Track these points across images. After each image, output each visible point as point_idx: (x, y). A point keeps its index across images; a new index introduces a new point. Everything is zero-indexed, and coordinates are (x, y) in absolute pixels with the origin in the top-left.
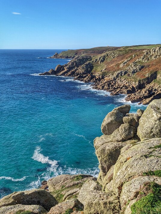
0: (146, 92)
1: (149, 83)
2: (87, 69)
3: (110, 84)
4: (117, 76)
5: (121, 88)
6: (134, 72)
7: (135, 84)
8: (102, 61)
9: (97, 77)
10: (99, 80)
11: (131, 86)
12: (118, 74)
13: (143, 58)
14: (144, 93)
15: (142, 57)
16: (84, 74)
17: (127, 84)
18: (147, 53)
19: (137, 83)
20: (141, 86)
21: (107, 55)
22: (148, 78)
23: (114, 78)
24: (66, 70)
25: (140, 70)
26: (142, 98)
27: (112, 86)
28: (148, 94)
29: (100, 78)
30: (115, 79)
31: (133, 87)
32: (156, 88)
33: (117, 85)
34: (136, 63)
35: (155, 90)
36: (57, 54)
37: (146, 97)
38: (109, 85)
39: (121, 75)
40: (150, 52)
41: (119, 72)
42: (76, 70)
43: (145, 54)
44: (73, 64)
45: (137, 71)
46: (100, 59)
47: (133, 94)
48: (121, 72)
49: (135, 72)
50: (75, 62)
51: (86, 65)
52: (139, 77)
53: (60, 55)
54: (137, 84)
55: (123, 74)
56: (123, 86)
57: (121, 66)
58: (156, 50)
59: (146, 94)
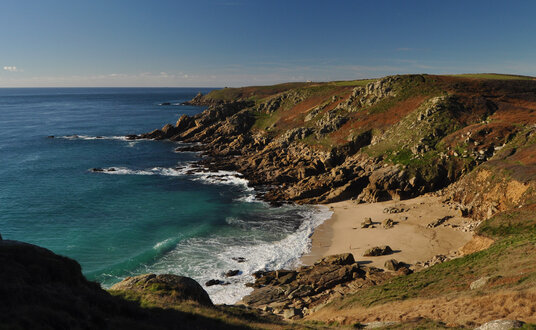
0: (337, 173)
1: (352, 153)
2: (241, 125)
3: (275, 155)
4: (291, 139)
5: (296, 164)
6: (325, 131)
7: (324, 156)
8: (274, 108)
9: (256, 141)
10: (261, 146)
11: (315, 161)
12: (294, 134)
13: (349, 103)
14: (334, 174)
15: (348, 100)
16: (233, 133)
17: (309, 157)
18: (358, 93)
19: (328, 154)
20: (336, 160)
21: (285, 97)
22: (351, 143)
23: (284, 143)
24: (198, 125)
25: (338, 126)
26: (330, 185)
27: (278, 159)
28: (342, 177)
29: (262, 143)
30: (285, 145)
31: (319, 162)
32: (362, 165)
33: (288, 158)
34: (335, 112)
35: (360, 169)
36: (202, 95)
37: (337, 185)
38: (271, 160)
39: (300, 137)
40: (365, 91)
41: (296, 130)
42: (217, 127)
43: (354, 94)
44: (213, 113)
45: (332, 129)
46: (269, 103)
47: (313, 177)
48: (300, 131)
49: (328, 132)
50: (219, 109)
51: (240, 115)
52: (332, 141)
53: (207, 97)
54: (328, 157)
55: (303, 135)
56: (300, 160)
57: (308, 118)
58: (376, 86)
59: (338, 178)
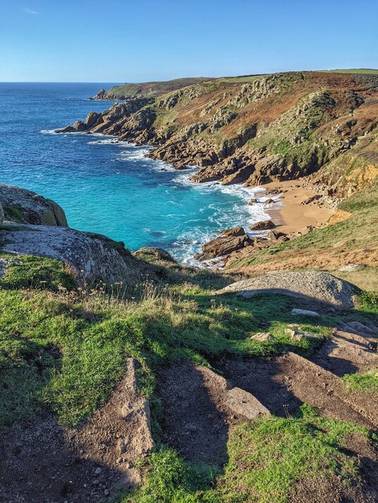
0: (229, 163)
1: (240, 145)
2: (145, 121)
3: (176, 148)
4: (190, 134)
5: (194, 156)
6: (218, 126)
7: (217, 148)
8: (172, 105)
9: (159, 136)
10: (163, 140)
11: (210, 153)
12: (191, 129)
13: (238, 100)
14: (226, 164)
15: (237, 97)
16: (138, 129)
17: (205, 150)
18: (246, 90)
19: (221, 146)
20: (227, 152)
21: (182, 94)
22: (240, 137)
23: (184, 137)
24: (106, 122)
25: (229, 121)
26: (223, 173)
27: (179, 152)
28: (234, 166)
29: (163, 137)
30: (185, 139)
31: (213, 153)
32: (249, 155)
33: (187, 151)
34: (226, 108)
35: (247, 158)
36: (104, 91)
37: (229, 172)
38: (173, 150)
39: (197, 132)
40: (251, 88)
41: (193, 125)
42: (123, 123)
43: (242, 92)
44: (118, 110)
45: (223, 124)
46: (168, 100)
47: (209, 167)
48: (197, 126)
49: (220, 126)
50: (124, 106)
51: (143, 113)
52: (225, 135)
53: (109, 93)
54: (221, 149)
55: (199, 130)
56: (197, 153)
57: (202, 114)
58: (261, 84)
59: (230, 167)
